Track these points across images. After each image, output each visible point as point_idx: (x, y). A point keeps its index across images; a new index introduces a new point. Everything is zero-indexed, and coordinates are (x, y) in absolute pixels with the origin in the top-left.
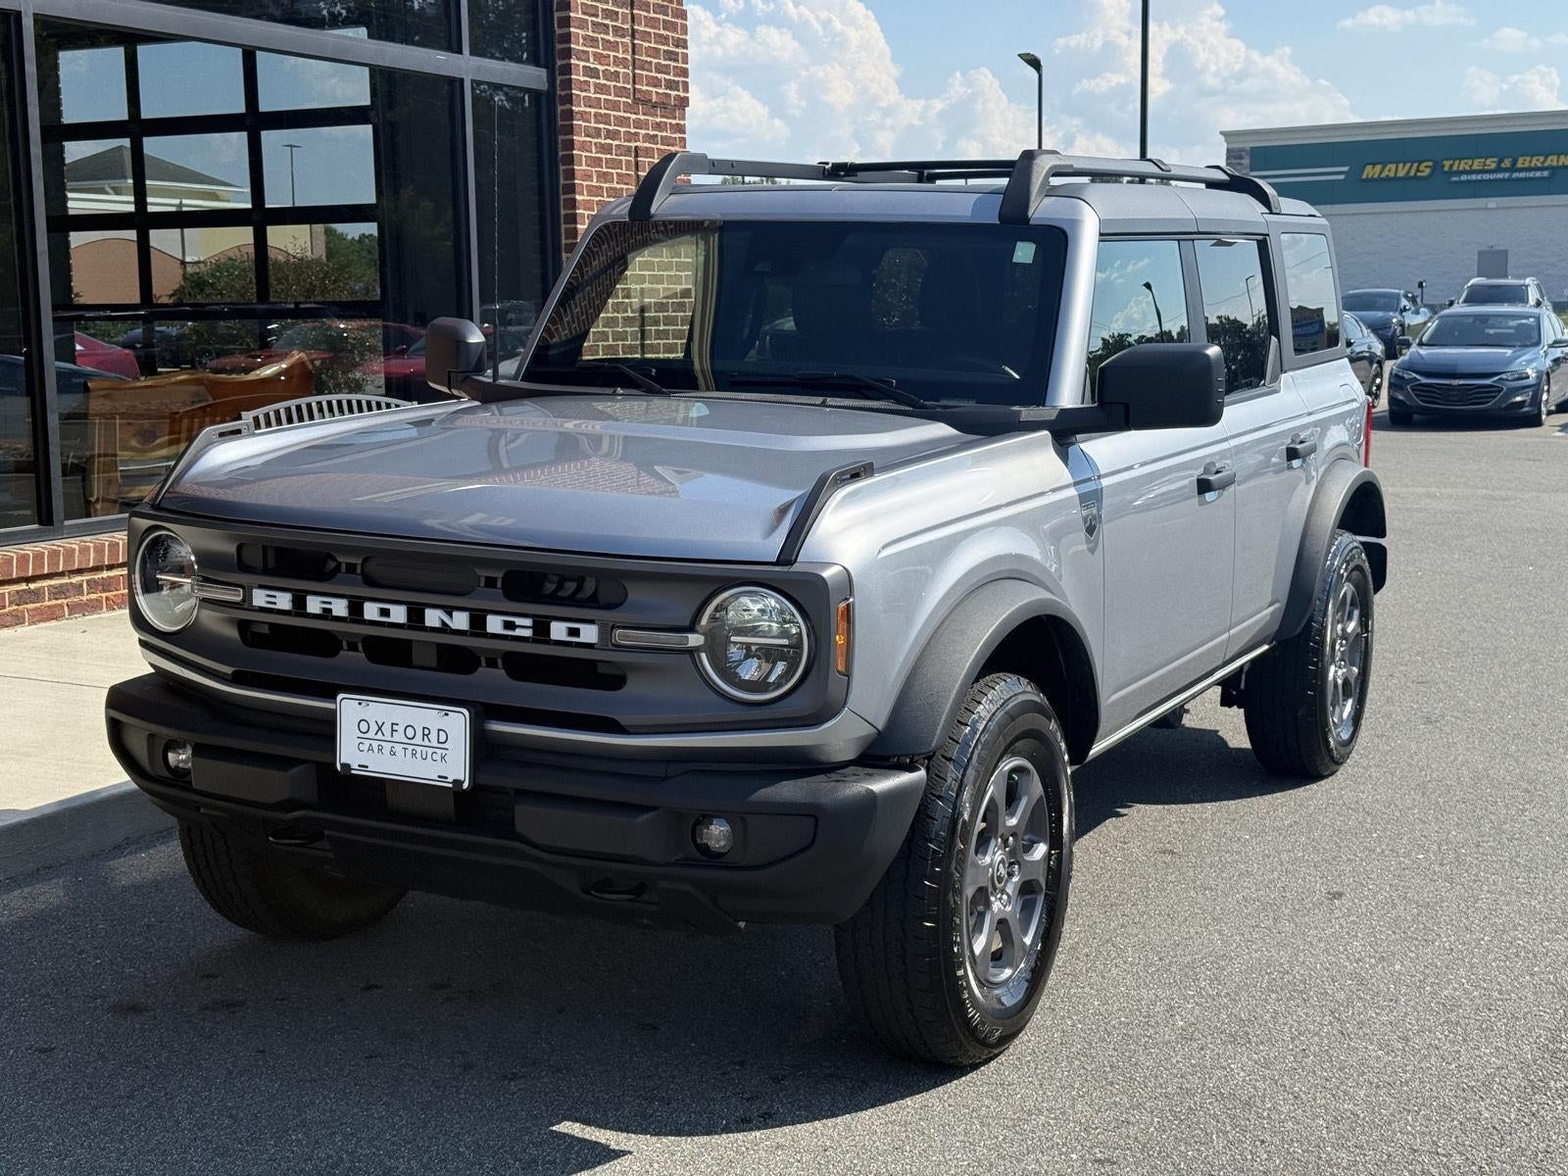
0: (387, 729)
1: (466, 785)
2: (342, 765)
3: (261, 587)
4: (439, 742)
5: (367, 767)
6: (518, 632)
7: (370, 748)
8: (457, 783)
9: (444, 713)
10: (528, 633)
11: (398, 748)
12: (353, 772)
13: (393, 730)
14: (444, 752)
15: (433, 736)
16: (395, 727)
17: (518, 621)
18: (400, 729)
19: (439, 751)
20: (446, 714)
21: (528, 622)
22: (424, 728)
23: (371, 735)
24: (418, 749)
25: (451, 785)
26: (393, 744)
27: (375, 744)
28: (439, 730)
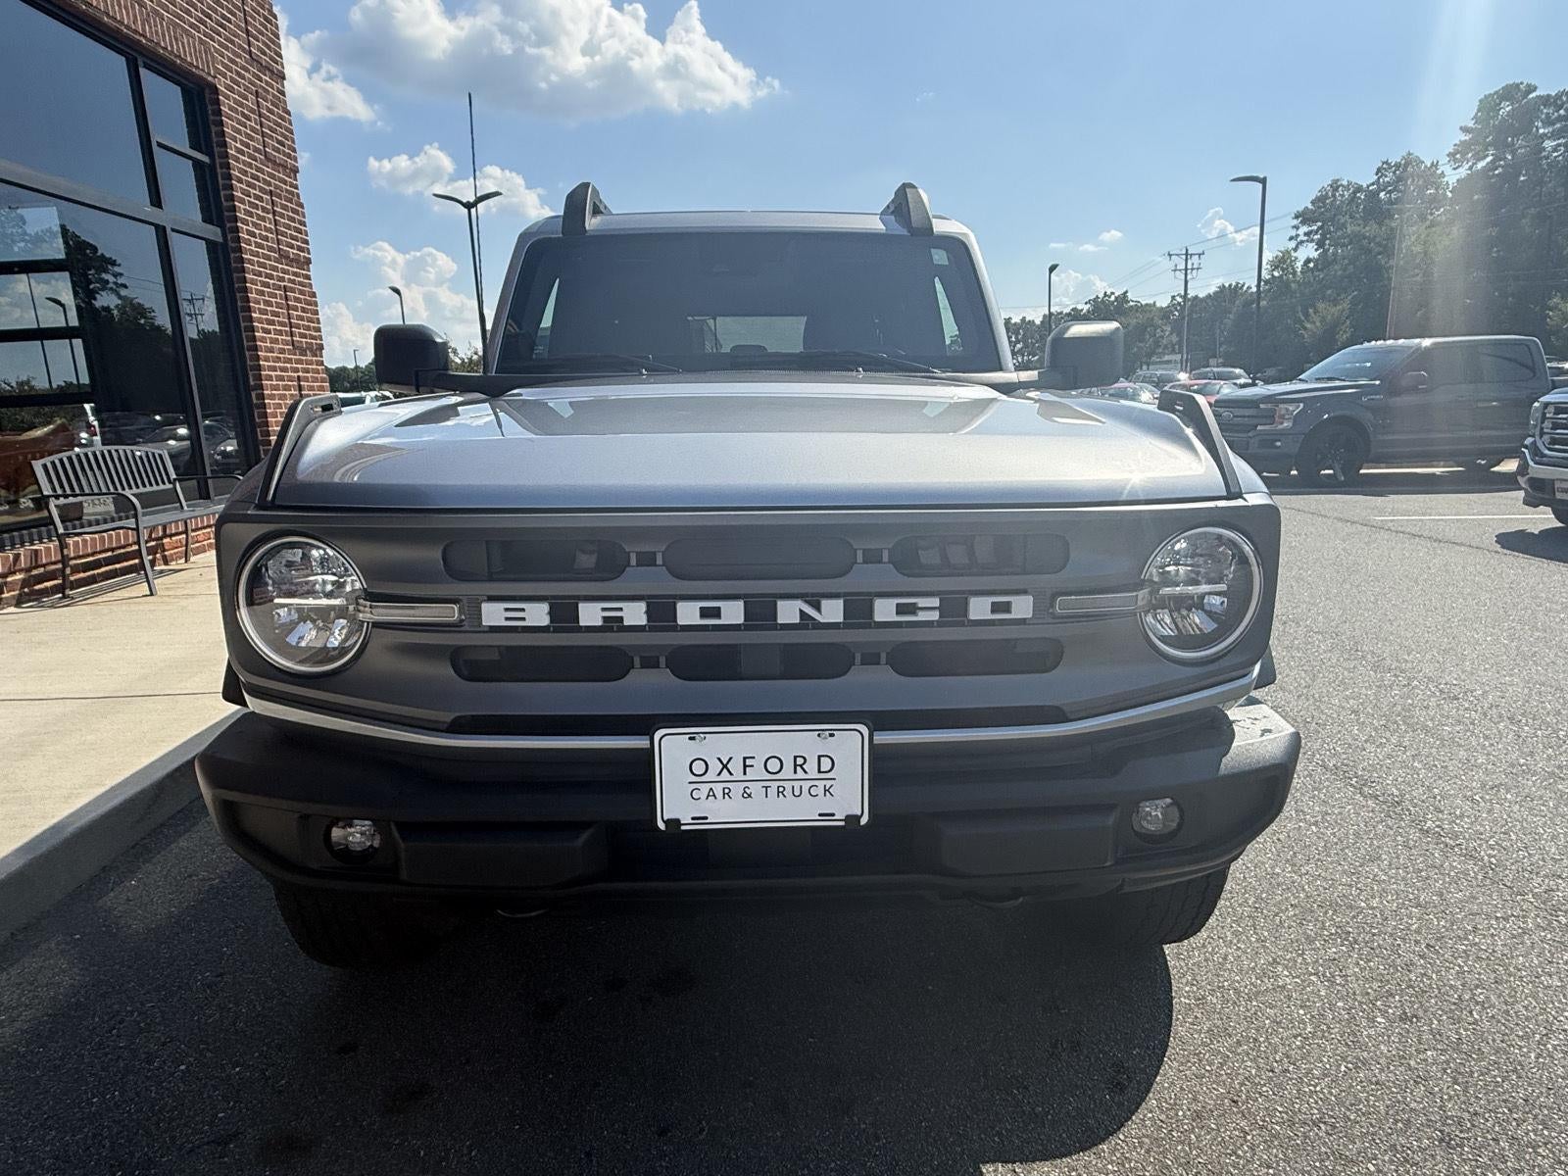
0: (736, 767)
1: (864, 820)
2: (667, 822)
3: (492, 599)
4: (819, 772)
5: (706, 818)
6: (922, 616)
7: (711, 794)
8: (851, 820)
9: (827, 733)
10: (935, 616)
11: (755, 789)
12: (683, 828)
13: (745, 766)
14: (828, 784)
15: (811, 766)
16: (748, 762)
17: (922, 602)
18: (758, 763)
19: (821, 784)
20: (832, 735)
21: (935, 602)
22: (795, 757)
23: (711, 776)
24: (786, 784)
25: (842, 823)
26: (746, 784)
27: (718, 789)
28: (819, 757)
